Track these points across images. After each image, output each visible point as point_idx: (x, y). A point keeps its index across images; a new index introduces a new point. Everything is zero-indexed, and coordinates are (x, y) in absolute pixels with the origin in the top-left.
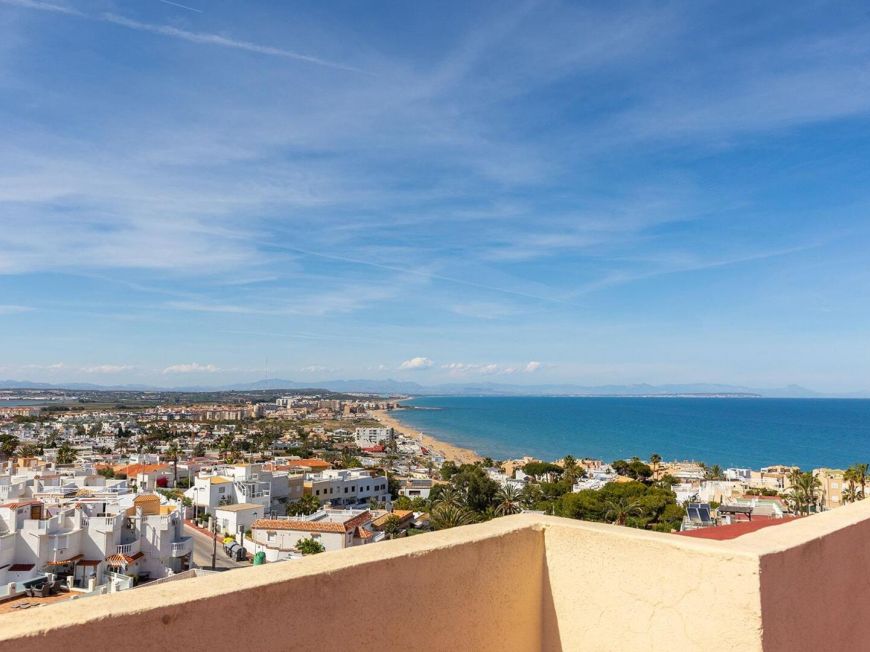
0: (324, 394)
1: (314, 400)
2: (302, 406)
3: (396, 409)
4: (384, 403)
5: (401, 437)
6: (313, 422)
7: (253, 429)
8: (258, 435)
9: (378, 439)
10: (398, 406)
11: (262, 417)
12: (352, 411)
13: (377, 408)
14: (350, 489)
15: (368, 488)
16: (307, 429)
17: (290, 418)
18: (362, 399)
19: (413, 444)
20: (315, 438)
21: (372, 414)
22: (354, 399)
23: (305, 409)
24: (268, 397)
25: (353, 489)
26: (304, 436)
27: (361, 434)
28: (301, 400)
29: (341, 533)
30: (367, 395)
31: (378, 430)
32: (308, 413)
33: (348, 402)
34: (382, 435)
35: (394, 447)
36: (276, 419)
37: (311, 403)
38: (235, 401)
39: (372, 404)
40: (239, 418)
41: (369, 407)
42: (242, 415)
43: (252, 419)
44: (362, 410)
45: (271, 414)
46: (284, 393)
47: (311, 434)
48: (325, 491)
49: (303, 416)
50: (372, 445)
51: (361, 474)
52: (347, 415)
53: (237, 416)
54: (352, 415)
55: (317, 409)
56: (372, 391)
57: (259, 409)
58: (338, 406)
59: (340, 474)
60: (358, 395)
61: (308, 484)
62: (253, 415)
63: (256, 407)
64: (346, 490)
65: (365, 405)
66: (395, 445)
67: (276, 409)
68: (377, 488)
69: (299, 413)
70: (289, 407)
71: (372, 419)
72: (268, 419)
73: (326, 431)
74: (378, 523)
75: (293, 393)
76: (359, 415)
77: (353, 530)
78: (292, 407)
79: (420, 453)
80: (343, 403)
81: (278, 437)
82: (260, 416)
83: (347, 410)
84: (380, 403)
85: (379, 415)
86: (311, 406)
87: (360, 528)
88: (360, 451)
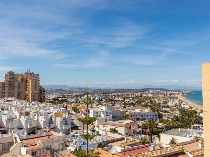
0: (163, 90)
1: (158, 91)
2: (154, 93)
3: (185, 94)
4: (182, 92)
5: (184, 103)
6: (157, 98)
7: (137, 99)
8: (138, 101)
9: (175, 103)
10: (186, 93)
11: (142, 96)
12: (170, 95)
13: (179, 94)
14: (143, 116)
15: (150, 116)
16: (153, 100)
17: (150, 97)
18: (174, 91)
19: (187, 105)
20: (154, 102)
21: (176, 96)
22: (171, 91)
23: (155, 94)
24: (144, 91)
25: (145, 115)
26: (151, 102)
27: (169, 101)
28: (154, 91)
29: (124, 127)
30: (177, 90)
31: (175, 100)
32: (156, 95)
33: (170, 92)
34: (176, 102)
35: (180, 106)
36: (146, 97)
37: (157, 92)
38: (135, 92)
39: (177, 93)
40: (135, 96)
41: (176, 94)
42: (136, 95)
43: (138, 97)
44: (173, 94)
45: (144, 95)
46: (150, 89)
47: (154, 101)
48: (134, 116)
49: (154, 96)
50: (172, 105)
52: (168, 96)
53: (134, 96)
54: (170, 96)
55: (159, 94)
56: (178, 89)
57: (141, 94)
58: (166, 93)
59: (140, 111)
60: (173, 90)
61: (128, 113)
62: (139, 96)
63: (139, 93)
64: (142, 116)
65: (175, 93)
66: (180, 105)
67: (146, 94)
68: (153, 116)
69: (153, 95)
70: (150, 93)
71: (176, 97)
72: (143, 97)
73: (159, 100)
74: (141, 125)
75: (153, 89)
76: (172, 96)
77: (129, 127)
78: (151, 93)
79: (189, 108)
80: (167, 92)
81: (144, 102)
82: (141, 96)
83: (168, 94)
84: (180, 93)
85: (179, 96)
86: (157, 93)
87: (131, 126)
88: (168, 107)
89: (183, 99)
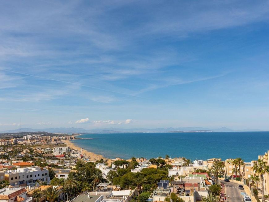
0: (45, 134)
1: (40, 136)
2: (34, 139)
3: (74, 139)
4: (69, 137)
5: (73, 150)
6: (38, 145)
7: (10, 149)
8: (12, 151)
9: (63, 152)
10: (75, 138)
11: (16, 144)
12: (55, 140)
13: (66, 139)
14: (29, 176)
15: (39, 175)
16: (34, 148)
17: (28, 144)
18: (60, 135)
19: (77, 153)
20: (36, 152)
21: (63, 141)
22: (57, 135)
23: (35, 140)
24: (19, 136)
25: (31, 176)
26: (31, 151)
27: (56, 150)
28: (34, 137)
29: (6, 200)
30: (63, 134)
31: (63, 148)
32: (37, 141)
33: (54, 137)
34: (65, 150)
35: (69, 155)
36: (23, 144)
37: (38, 137)
38: (6, 138)
39: (64, 138)
40: (6, 144)
41: (63, 139)
42: (7, 143)
43: (12, 145)
44: (60, 140)
45: (20, 142)
46: (28, 133)
47: (35, 150)
48: (16, 178)
49: (34, 143)
50: (60, 154)
51: (36, 169)
52: (53, 142)
53: (5, 144)
54: (55, 142)
55: (40, 140)
56: (65, 132)
57: (15, 141)
58: (50, 139)
60: (59, 134)
61: (7, 175)
62: (12, 143)
63: (13, 140)
64: (27, 177)
65: (61, 138)
66: (70, 154)
67: (23, 140)
68: (43, 175)
69: (32, 142)
70: (28, 139)
71: (63, 144)
72: (19, 145)
73: (42, 149)
74: (30, 193)
75: (32, 133)
76: (58, 142)
77: (14, 198)
78: (30, 139)
79: (80, 157)
80: (52, 137)
81: (20, 152)
82: (16, 143)
83: (53, 140)
84: (67, 137)
85: (66, 142)
86: (38, 139)
87: (18, 196)
88: (54, 158)
89: (72, 146)
